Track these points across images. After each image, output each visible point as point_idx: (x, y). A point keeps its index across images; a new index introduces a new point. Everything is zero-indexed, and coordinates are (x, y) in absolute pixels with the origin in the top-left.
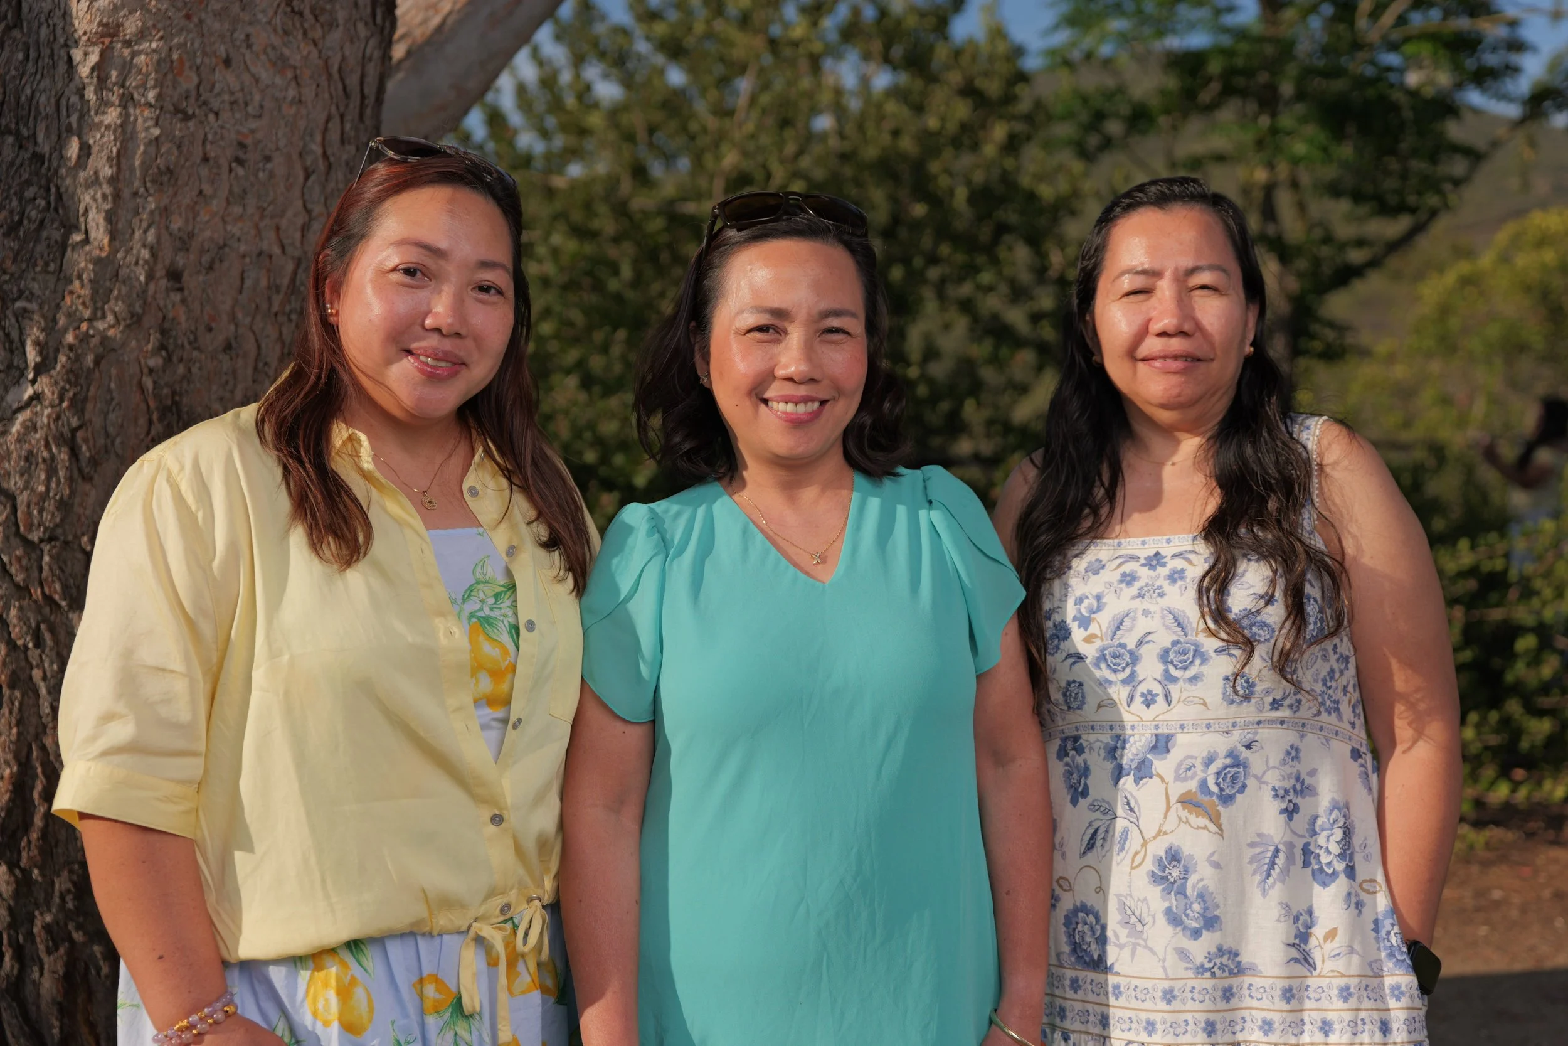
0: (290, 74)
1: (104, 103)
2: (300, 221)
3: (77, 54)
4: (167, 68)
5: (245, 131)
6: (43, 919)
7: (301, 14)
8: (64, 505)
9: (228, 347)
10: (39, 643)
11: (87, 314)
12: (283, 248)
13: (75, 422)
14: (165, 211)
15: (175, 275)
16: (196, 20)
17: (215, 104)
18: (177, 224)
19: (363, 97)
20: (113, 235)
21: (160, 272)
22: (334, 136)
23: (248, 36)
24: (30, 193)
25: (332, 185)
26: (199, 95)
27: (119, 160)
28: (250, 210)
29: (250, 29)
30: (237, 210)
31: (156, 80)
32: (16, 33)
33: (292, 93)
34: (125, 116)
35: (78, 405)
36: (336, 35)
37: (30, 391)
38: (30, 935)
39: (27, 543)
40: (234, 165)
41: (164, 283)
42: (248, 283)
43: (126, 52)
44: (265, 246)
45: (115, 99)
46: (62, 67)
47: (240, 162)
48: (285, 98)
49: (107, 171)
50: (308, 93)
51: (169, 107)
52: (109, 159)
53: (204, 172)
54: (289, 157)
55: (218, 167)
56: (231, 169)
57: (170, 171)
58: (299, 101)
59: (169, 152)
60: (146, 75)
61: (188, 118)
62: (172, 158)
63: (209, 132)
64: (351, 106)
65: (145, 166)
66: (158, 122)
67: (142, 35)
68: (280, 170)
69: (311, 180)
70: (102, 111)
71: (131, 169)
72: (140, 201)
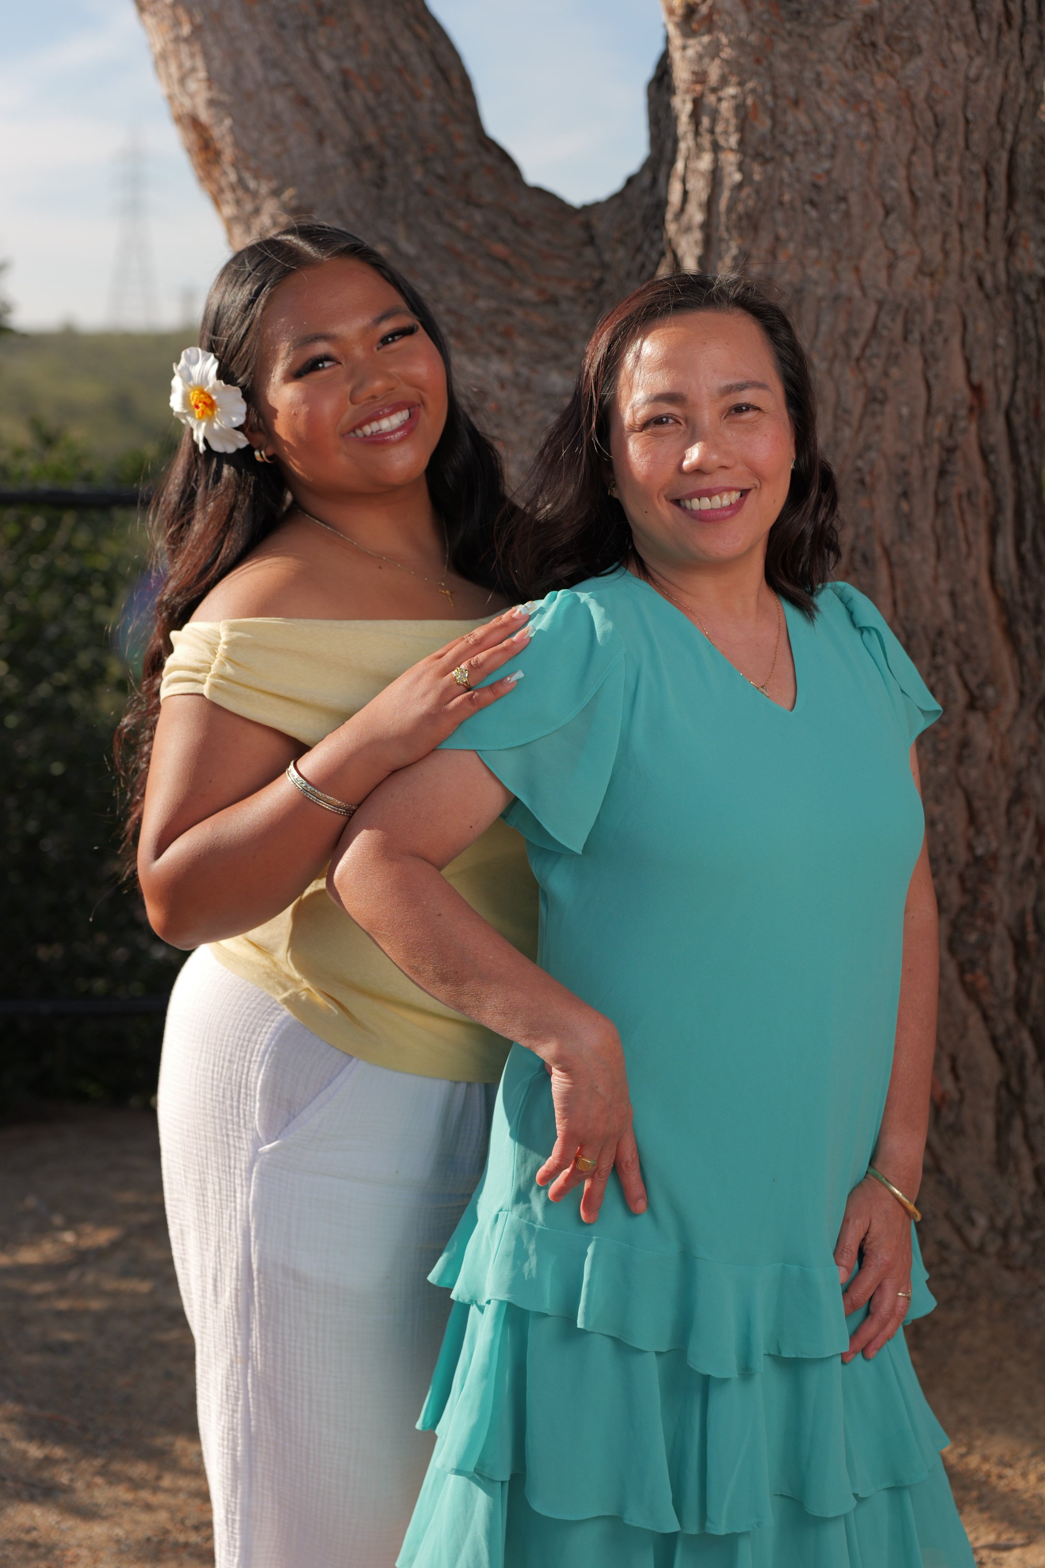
0: (864, 109)
1: (699, 149)
2: (884, 261)
3: (680, 103)
4: (745, 114)
5: (819, 171)
7: (873, 45)
12: (863, 289)
14: (748, 256)
16: (765, 63)
17: (790, 146)
18: (755, 268)
22: (922, 170)
23: (818, 75)
25: (922, 221)
26: (774, 138)
27: (710, 206)
28: (826, 253)
29: (820, 68)
30: (813, 253)
31: (736, 126)
33: (865, 128)
34: (716, 161)
36: (918, 62)
40: (808, 207)
42: (824, 328)
43: (714, 99)
44: (844, 288)
45: (707, 145)
47: (812, 203)
48: (858, 135)
49: (700, 217)
51: (750, 151)
52: (700, 205)
53: (779, 215)
54: (865, 197)
55: (793, 208)
56: (805, 212)
57: (748, 215)
58: (875, 137)
59: (749, 196)
60: (727, 121)
61: (766, 161)
62: (751, 203)
63: (785, 174)
64: (945, 134)
65: (730, 209)
66: (741, 167)
67: (724, 81)
68: (856, 209)
69: (893, 217)
70: (698, 157)
71: (718, 214)
72: (723, 246)
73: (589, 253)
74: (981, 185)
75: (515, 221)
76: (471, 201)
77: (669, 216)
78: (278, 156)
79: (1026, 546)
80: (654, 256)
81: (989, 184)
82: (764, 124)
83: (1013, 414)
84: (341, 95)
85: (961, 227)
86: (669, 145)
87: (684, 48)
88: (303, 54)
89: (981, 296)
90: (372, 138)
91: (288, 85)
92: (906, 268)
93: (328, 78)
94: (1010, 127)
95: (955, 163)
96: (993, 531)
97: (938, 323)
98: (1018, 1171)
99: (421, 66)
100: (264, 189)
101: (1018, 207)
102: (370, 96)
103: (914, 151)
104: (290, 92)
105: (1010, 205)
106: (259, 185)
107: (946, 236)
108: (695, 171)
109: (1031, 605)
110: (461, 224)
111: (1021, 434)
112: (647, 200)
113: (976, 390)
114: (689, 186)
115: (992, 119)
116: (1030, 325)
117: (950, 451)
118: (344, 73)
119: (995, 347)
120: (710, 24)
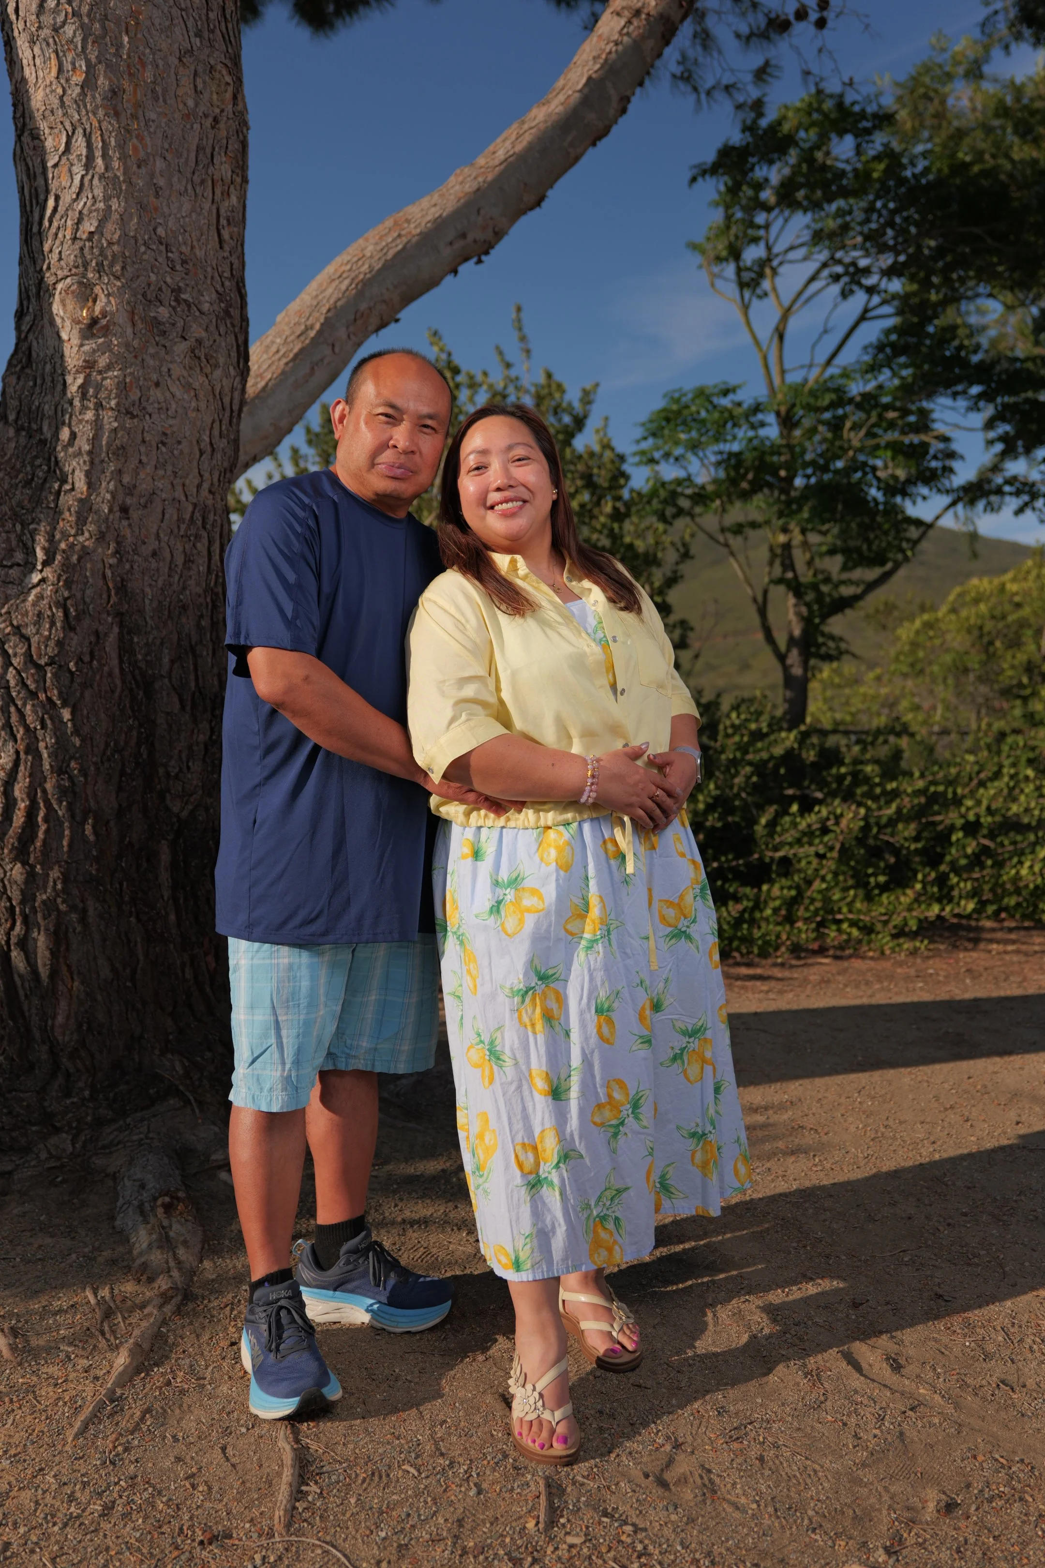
0: (192, 393)
1: (84, 408)
2: (196, 481)
3: (69, 379)
4: (123, 387)
5: (167, 425)
6: (41, 897)
7: (199, 358)
8: (60, 643)
9: (154, 554)
10: (44, 726)
11: (73, 532)
12: (186, 496)
13: (66, 594)
14: (120, 472)
15: (124, 510)
16: (140, 359)
17: (150, 409)
18: (126, 479)
19: (232, 411)
20: (90, 485)
21: (116, 508)
22: (216, 432)
23: (169, 370)
24: (38, 462)
25: (214, 462)
26: (140, 404)
27: (95, 440)
28: (169, 473)
29: (171, 366)
30: (161, 472)
31: (116, 394)
32: (28, 371)
33: (194, 404)
34: (97, 415)
35: (68, 584)
36: (218, 373)
37: (39, 577)
38: (34, 910)
39: (38, 667)
40: (160, 445)
41: (118, 514)
42: (167, 516)
43: (99, 377)
44: (176, 495)
45: (91, 405)
46: (59, 387)
47: (164, 444)
48: (190, 407)
49: (86, 448)
50: (203, 405)
51: (124, 410)
52: (86, 441)
53: (141, 449)
54: (191, 443)
55: (151, 445)
56: (157, 448)
57: (122, 448)
58: (197, 410)
59: (122, 436)
60: (109, 391)
61: (133, 417)
62: (124, 440)
63: (146, 425)
65: (109, 445)
66: (117, 419)
67: (109, 367)
68: (187, 450)
71: (102, 446)
72: (105, 465)
87: (82, 345)
114: (76, 430)
120: (106, 331)
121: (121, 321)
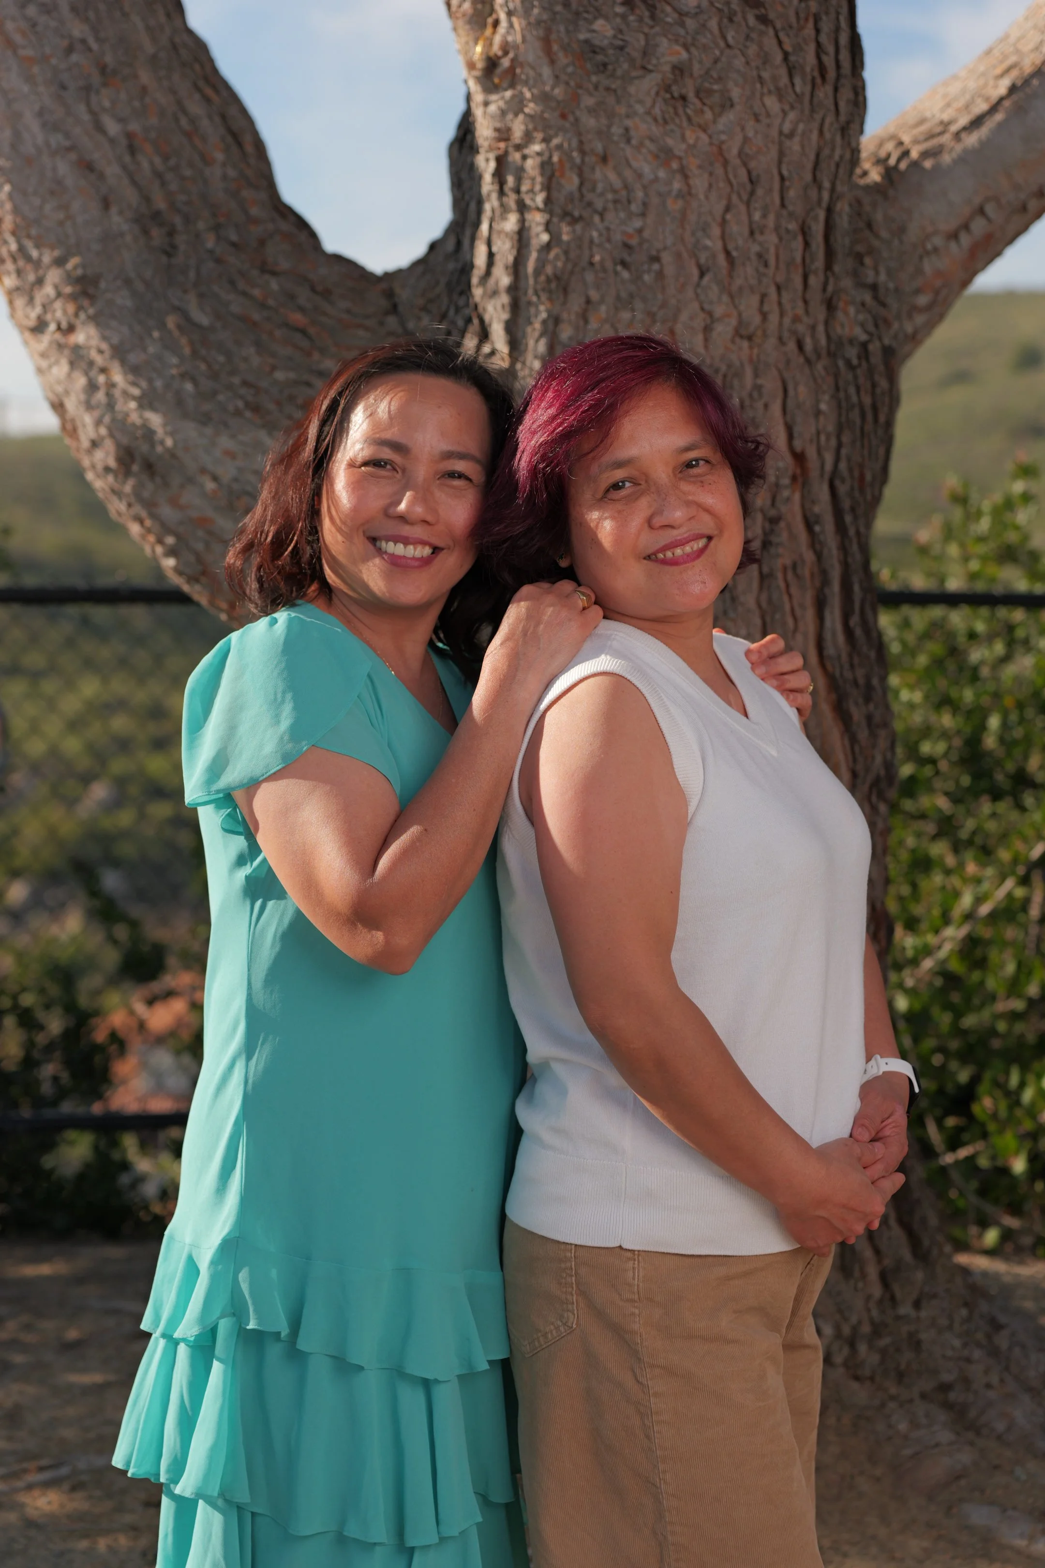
0: (675, 165)
1: (505, 210)
2: (699, 322)
3: (483, 161)
4: (551, 172)
5: (630, 230)
7: (683, 98)
14: (554, 320)
16: (571, 118)
17: (599, 204)
18: (566, 333)
20: (512, 345)
22: (738, 229)
23: (627, 130)
25: (738, 282)
26: (582, 196)
27: (517, 268)
28: (639, 315)
29: (629, 123)
30: (626, 315)
31: (542, 184)
33: (677, 185)
34: (522, 221)
36: (730, 116)
40: (619, 268)
43: (518, 157)
45: (513, 205)
47: (624, 264)
48: (670, 192)
49: (507, 280)
51: (558, 210)
52: (507, 268)
53: (590, 277)
54: (678, 256)
55: (605, 270)
56: (616, 273)
57: (557, 278)
58: (687, 194)
59: (557, 257)
60: (533, 179)
61: (574, 221)
62: (559, 264)
63: (595, 234)
64: (760, 192)
65: (537, 272)
66: (548, 227)
67: (528, 138)
68: (670, 270)
69: (706, 279)
70: (503, 217)
71: (526, 277)
72: (532, 310)
73: (392, 321)
74: (798, 244)
75: (313, 289)
76: (266, 269)
77: (475, 280)
78: (61, 223)
79: (854, 621)
80: (460, 323)
81: (807, 244)
82: (571, 182)
83: (837, 483)
84: (127, 159)
85: (779, 288)
86: (473, 206)
87: (486, 104)
88: (86, 117)
89: (801, 360)
90: (161, 204)
91: (69, 149)
92: (723, 330)
93: (112, 141)
94: (827, 184)
95: (771, 221)
96: (820, 604)
97: (758, 388)
98: (864, 1276)
99: (211, 129)
100: (47, 259)
101: (837, 268)
102: (157, 160)
103: (728, 209)
104: (73, 156)
105: (828, 267)
106: (41, 255)
107: (763, 297)
108: (500, 232)
109: (861, 681)
110: (256, 292)
111: (846, 504)
112: (451, 266)
113: (799, 458)
114: (494, 249)
115: (808, 177)
116: (852, 390)
117: (774, 521)
118: (130, 136)
119: (818, 413)
120: (512, 78)
121: (531, 58)
